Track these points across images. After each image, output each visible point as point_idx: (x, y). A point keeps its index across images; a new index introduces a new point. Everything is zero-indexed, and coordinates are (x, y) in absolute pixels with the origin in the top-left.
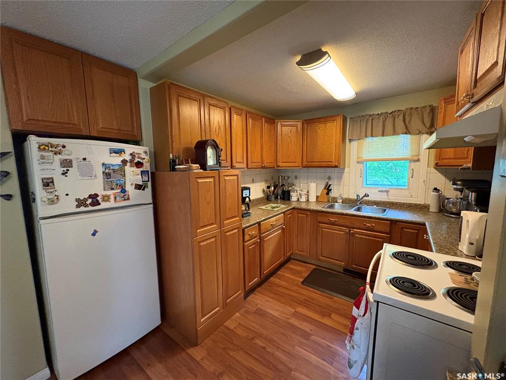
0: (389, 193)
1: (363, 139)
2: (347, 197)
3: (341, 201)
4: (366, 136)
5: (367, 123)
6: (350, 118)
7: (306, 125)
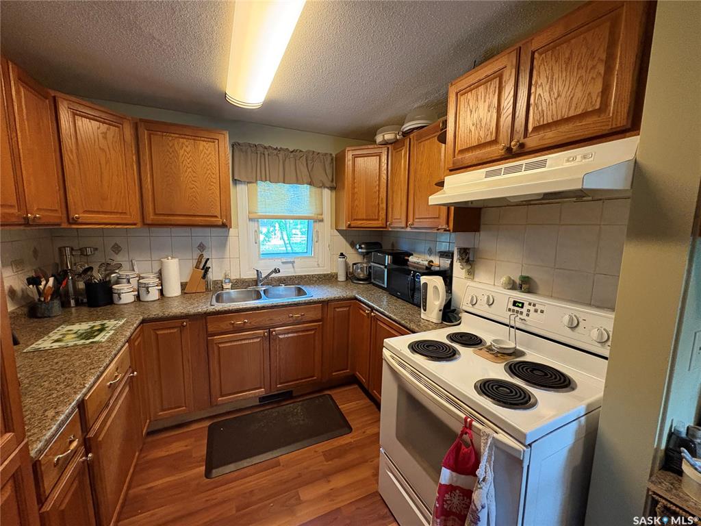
0: (295, 265)
1: (256, 182)
2: (238, 277)
3: (229, 286)
6: (234, 144)
7: (145, 132)
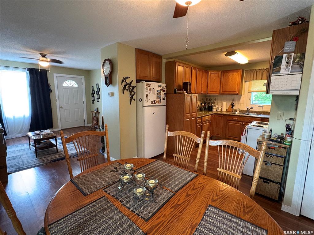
0: (263, 107)
1: (252, 81)
2: (242, 109)
3: (239, 111)
4: (253, 80)
5: (254, 73)
6: (246, 71)
7: (223, 73)
